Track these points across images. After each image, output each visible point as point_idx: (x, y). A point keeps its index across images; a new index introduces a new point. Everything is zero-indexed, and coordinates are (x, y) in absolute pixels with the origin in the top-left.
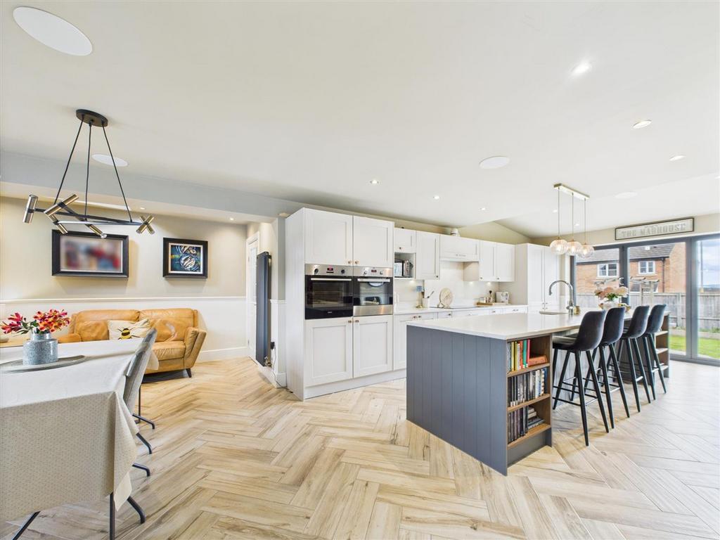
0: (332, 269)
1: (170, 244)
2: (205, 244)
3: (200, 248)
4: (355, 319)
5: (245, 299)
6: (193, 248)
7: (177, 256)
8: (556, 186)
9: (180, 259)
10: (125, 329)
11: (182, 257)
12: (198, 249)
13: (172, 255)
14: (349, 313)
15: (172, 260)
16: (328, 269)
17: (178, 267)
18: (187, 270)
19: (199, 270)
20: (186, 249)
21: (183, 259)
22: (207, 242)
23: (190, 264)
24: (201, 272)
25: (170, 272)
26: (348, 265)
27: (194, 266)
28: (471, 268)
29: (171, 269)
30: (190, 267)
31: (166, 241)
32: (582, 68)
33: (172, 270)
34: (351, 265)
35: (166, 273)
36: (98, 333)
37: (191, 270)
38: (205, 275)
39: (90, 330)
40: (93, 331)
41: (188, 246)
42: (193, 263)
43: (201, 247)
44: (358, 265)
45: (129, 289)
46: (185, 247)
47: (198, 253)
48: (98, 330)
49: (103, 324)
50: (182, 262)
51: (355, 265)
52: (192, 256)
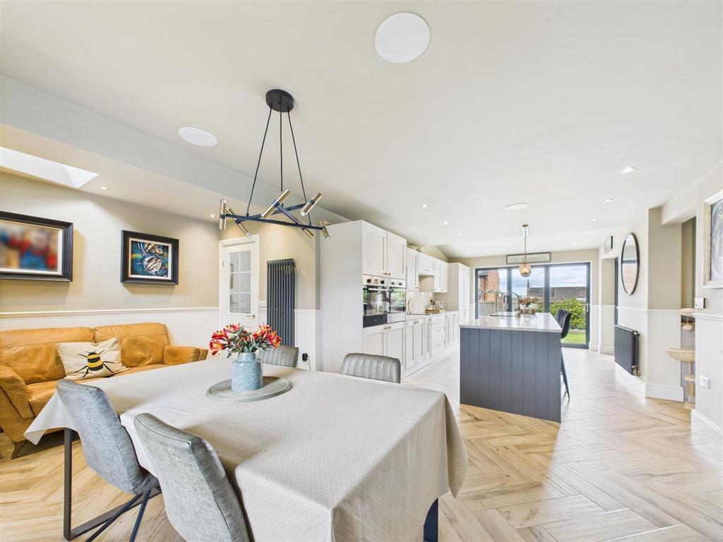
1: (131, 239)
2: (175, 243)
3: (167, 247)
5: (218, 310)
6: (159, 247)
7: (139, 256)
8: (524, 226)
9: (142, 260)
10: (91, 354)
11: (144, 258)
12: (165, 248)
13: (132, 253)
15: (132, 260)
17: (139, 270)
18: (151, 275)
19: (166, 274)
20: (150, 247)
21: (147, 259)
22: (177, 241)
23: (155, 266)
24: (169, 277)
25: (131, 276)
27: (160, 269)
28: (426, 281)
29: (130, 273)
30: (155, 270)
31: (126, 235)
33: (132, 274)
35: (125, 278)
36: (42, 363)
37: (157, 274)
38: (175, 279)
39: (25, 359)
40: (31, 361)
41: (154, 243)
42: (159, 265)
43: (170, 246)
45: (71, 298)
46: (149, 244)
47: (165, 254)
48: (40, 358)
49: (44, 348)
50: (145, 263)
52: (158, 257)
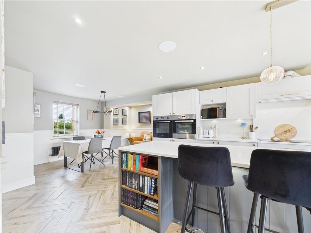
0: (163, 118)
4: (173, 139)
14: (171, 137)
16: (162, 118)
26: (170, 115)
32: (78, 21)
34: (172, 115)
44: (175, 115)
51: (173, 115)
